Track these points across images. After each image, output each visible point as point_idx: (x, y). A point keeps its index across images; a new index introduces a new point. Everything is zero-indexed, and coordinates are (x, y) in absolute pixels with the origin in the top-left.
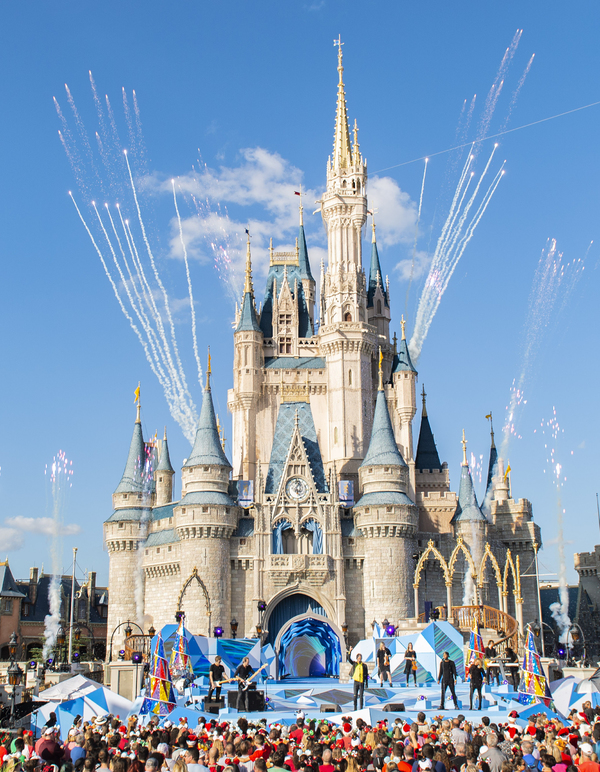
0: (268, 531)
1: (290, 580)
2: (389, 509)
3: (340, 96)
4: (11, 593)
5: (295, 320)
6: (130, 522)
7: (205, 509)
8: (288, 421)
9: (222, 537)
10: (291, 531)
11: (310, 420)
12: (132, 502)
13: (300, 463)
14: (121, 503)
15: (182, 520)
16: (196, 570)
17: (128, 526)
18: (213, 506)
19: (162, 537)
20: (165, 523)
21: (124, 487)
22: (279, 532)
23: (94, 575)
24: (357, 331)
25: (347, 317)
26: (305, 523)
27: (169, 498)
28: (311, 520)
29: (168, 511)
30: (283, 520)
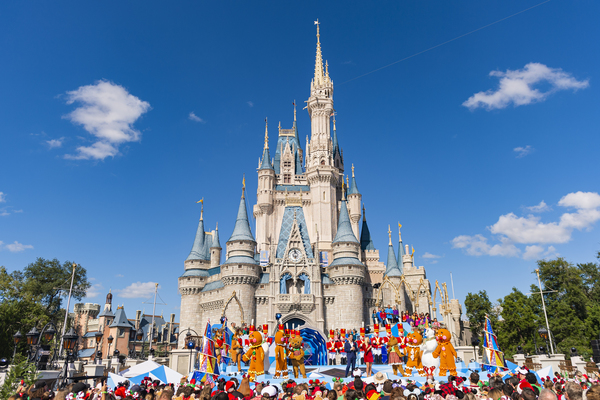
0: (278, 280)
1: (291, 310)
2: (350, 267)
3: (318, 49)
4: (124, 325)
5: (293, 165)
6: (194, 277)
7: (240, 266)
8: (290, 217)
9: (250, 283)
10: (292, 280)
11: (302, 216)
12: (196, 265)
13: (297, 240)
14: (189, 266)
15: (226, 272)
16: (235, 293)
17: (193, 280)
18: (245, 264)
19: (213, 286)
20: (215, 277)
21: (191, 257)
22: (284, 281)
23: (174, 316)
24: (328, 169)
25: (323, 162)
26: (299, 276)
27: (219, 262)
28: (303, 273)
29: (217, 270)
30: (287, 273)
